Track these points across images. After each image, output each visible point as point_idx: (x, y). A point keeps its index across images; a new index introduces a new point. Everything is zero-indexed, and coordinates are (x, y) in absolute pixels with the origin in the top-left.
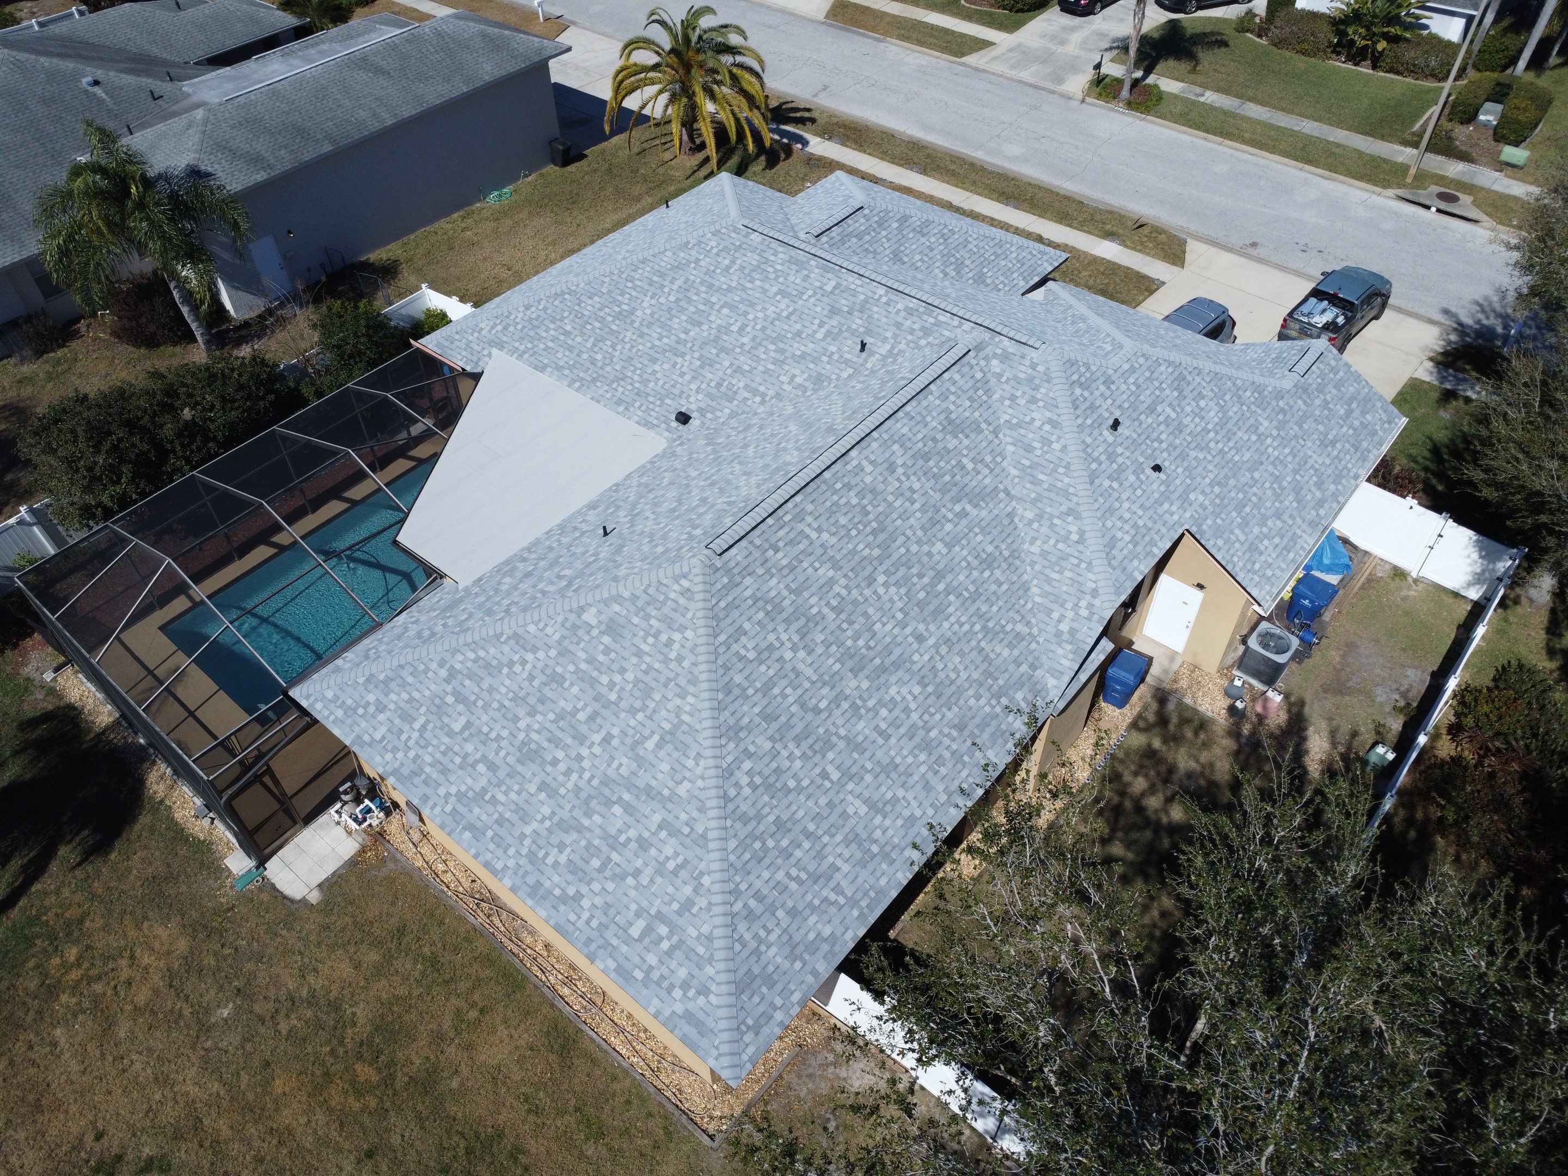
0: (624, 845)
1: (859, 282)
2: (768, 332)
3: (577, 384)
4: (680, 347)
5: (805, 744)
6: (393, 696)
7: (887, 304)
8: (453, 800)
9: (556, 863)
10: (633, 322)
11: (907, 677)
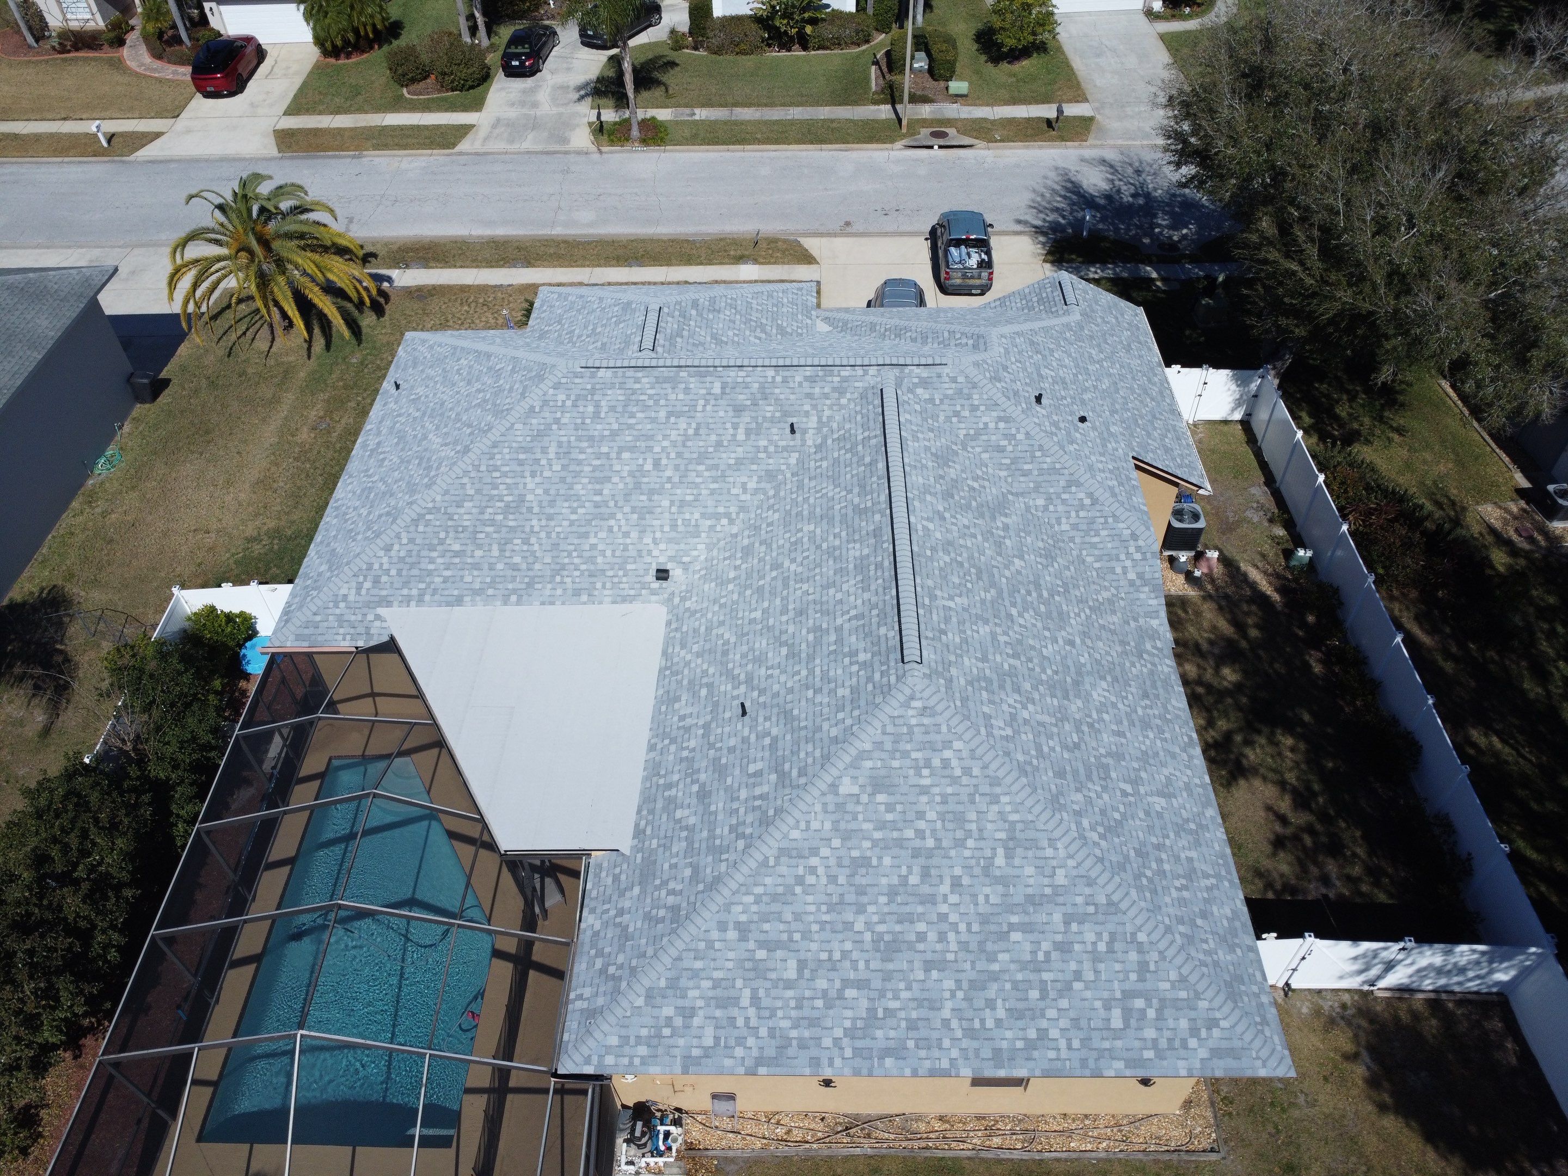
0: (1048, 959)
1: (741, 374)
2: (687, 455)
3: (514, 598)
4: (603, 510)
5: (1095, 778)
6: (691, 994)
7: (785, 381)
8: (846, 1041)
9: (998, 1022)
10: (530, 509)
11: (1092, 679)
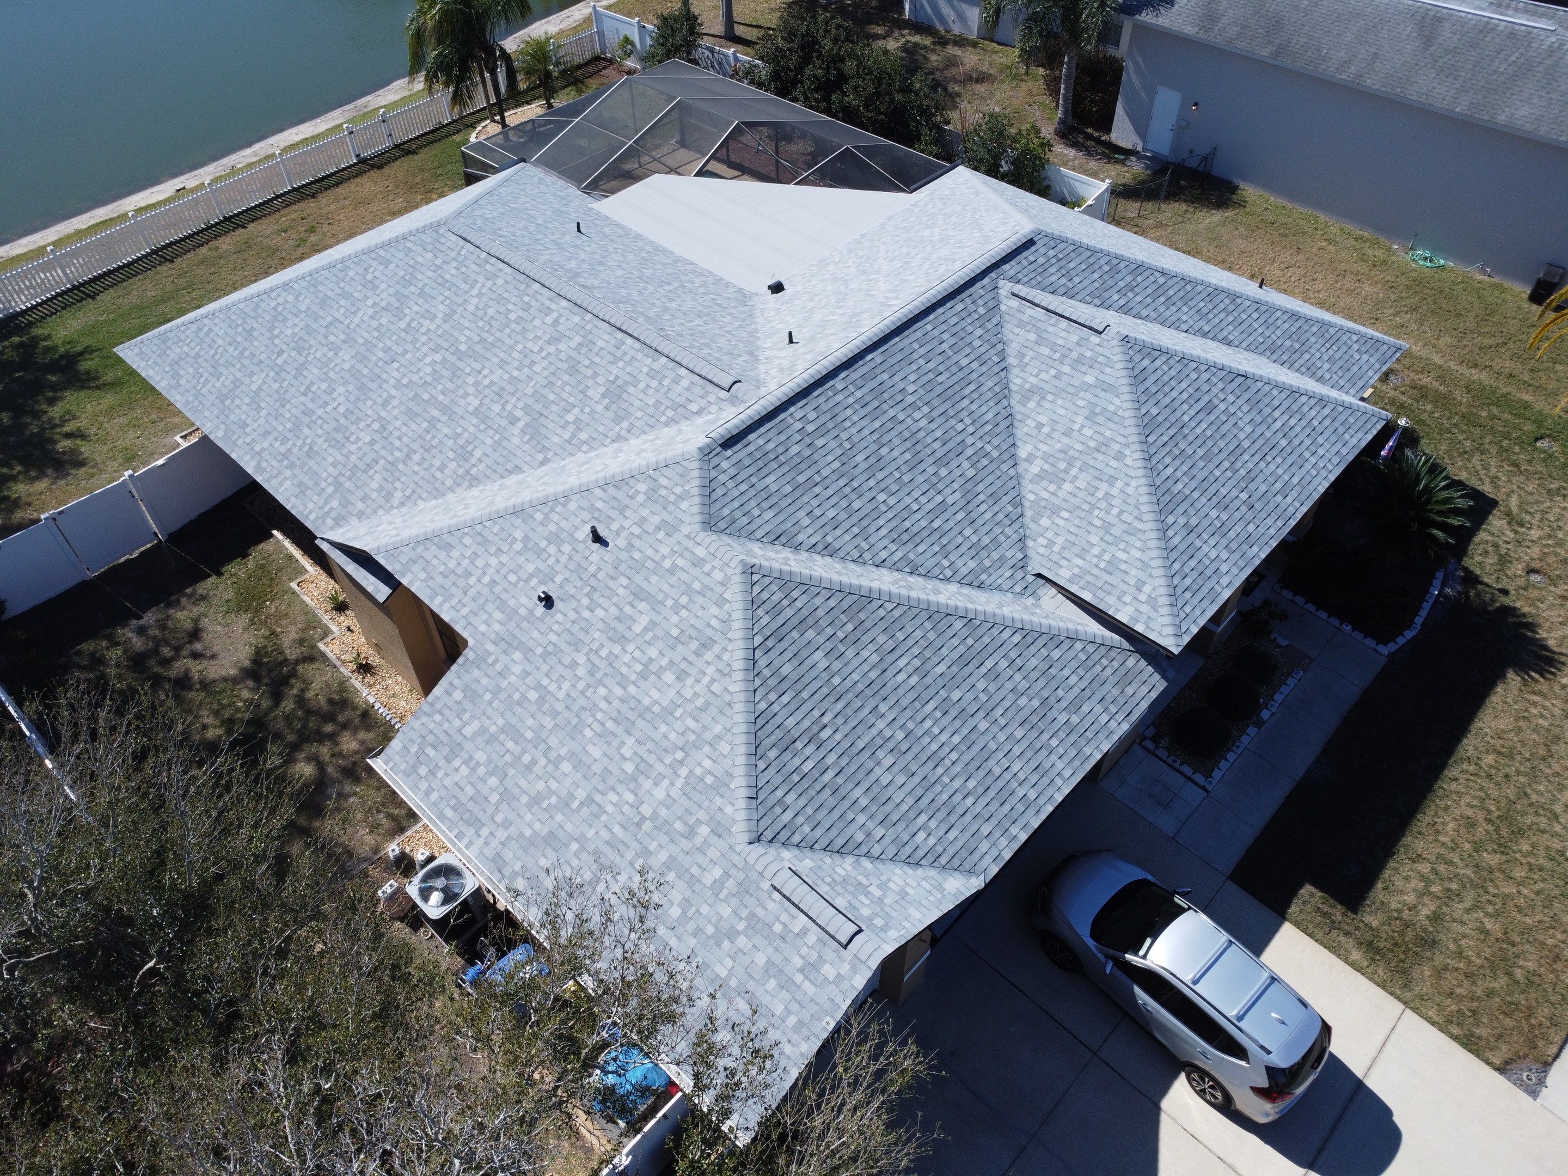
5: (302, 334)
11: (352, 398)
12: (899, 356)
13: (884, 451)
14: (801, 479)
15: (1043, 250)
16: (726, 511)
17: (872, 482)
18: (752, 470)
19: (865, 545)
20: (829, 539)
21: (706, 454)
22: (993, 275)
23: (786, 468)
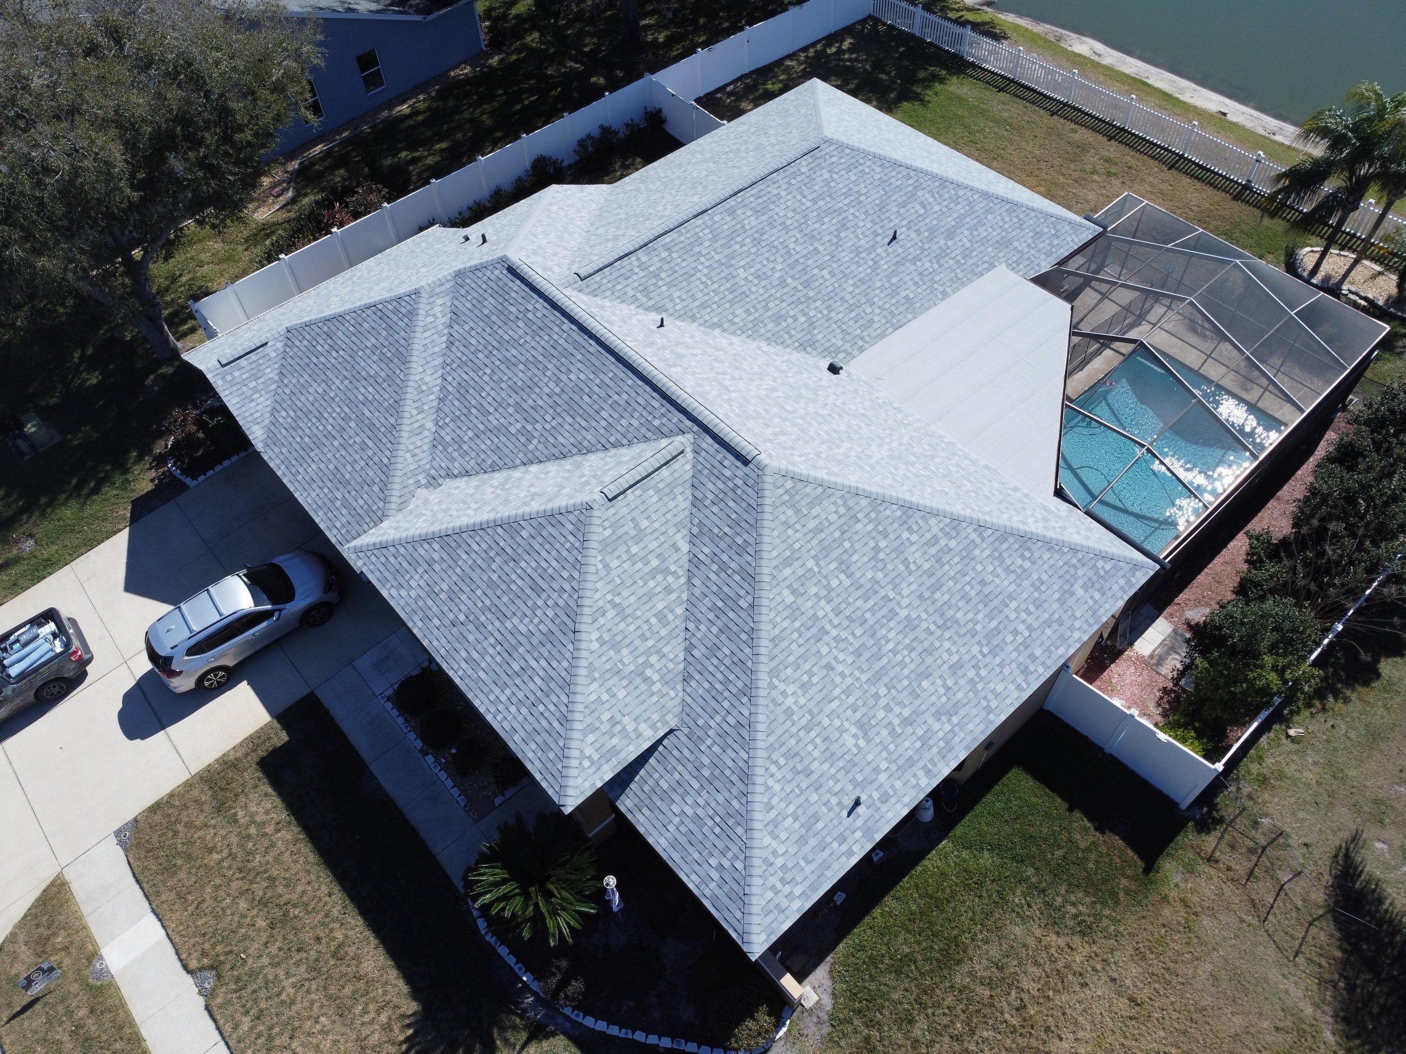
12: (598, 364)
13: (521, 367)
14: (494, 318)
15: (739, 473)
16: (468, 281)
17: (497, 363)
18: (496, 288)
19: (454, 366)
20: (457, 343)
21: (503, 260)
22: (696, 428)
23: (500, 307)
